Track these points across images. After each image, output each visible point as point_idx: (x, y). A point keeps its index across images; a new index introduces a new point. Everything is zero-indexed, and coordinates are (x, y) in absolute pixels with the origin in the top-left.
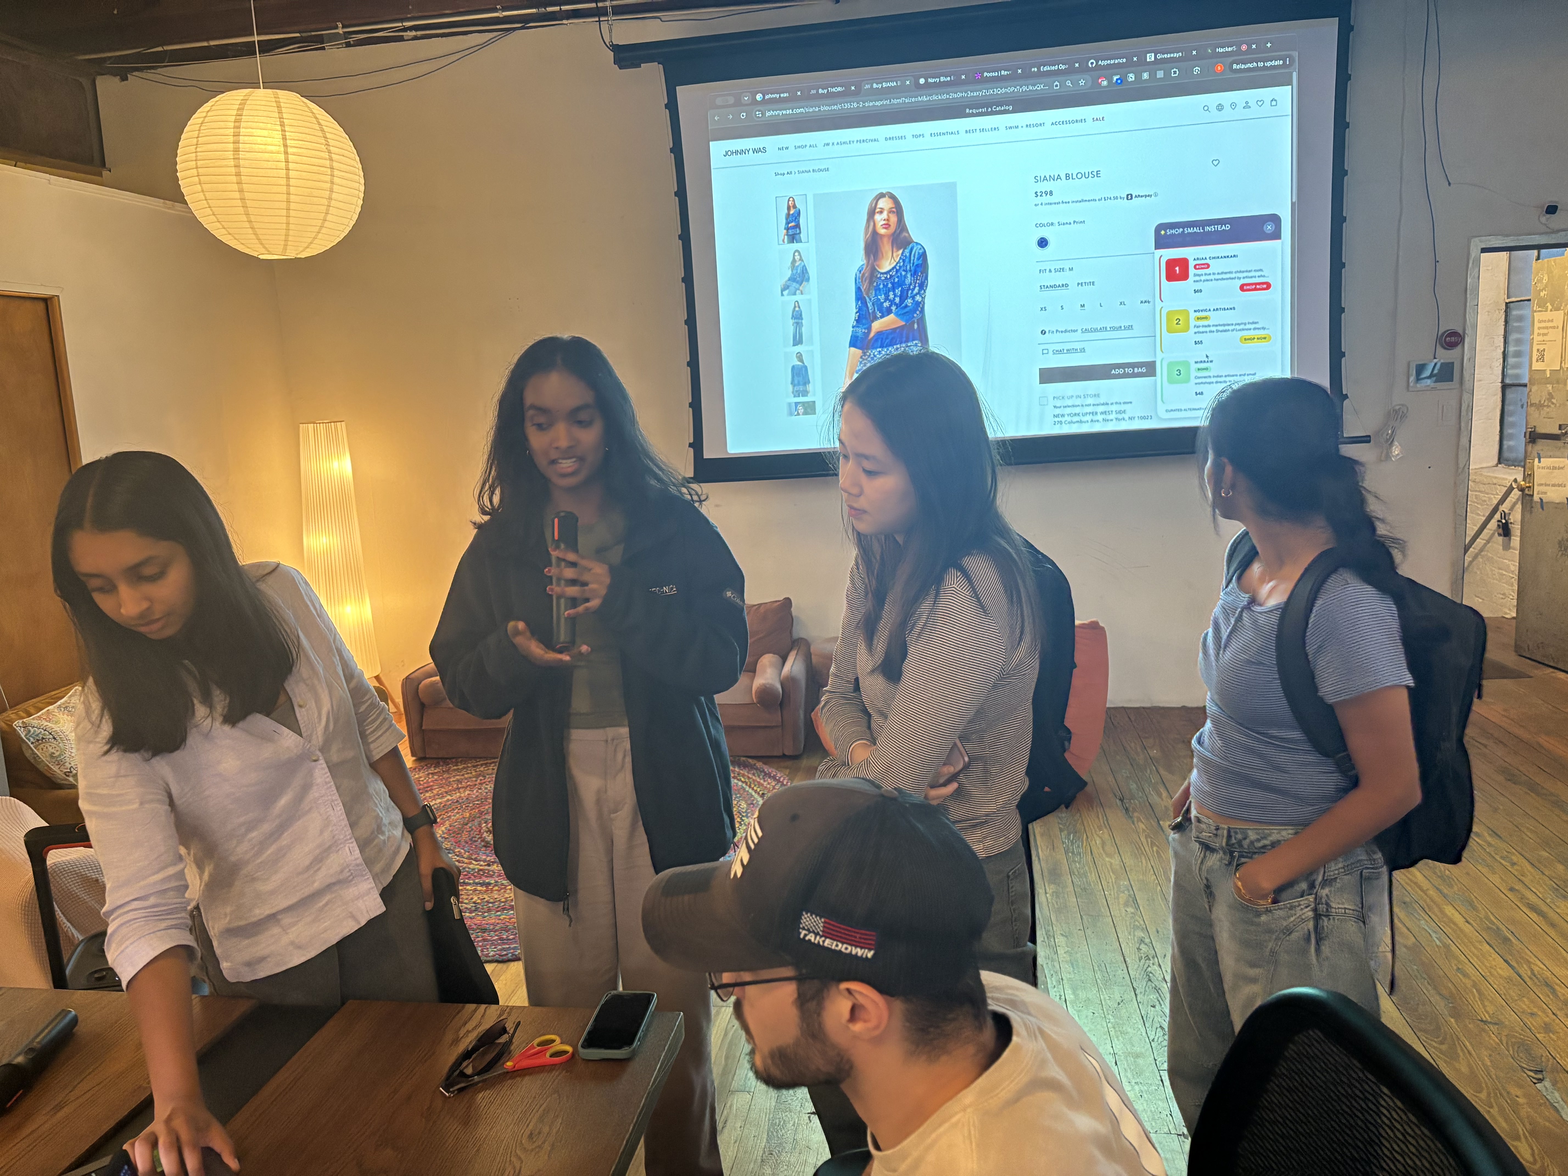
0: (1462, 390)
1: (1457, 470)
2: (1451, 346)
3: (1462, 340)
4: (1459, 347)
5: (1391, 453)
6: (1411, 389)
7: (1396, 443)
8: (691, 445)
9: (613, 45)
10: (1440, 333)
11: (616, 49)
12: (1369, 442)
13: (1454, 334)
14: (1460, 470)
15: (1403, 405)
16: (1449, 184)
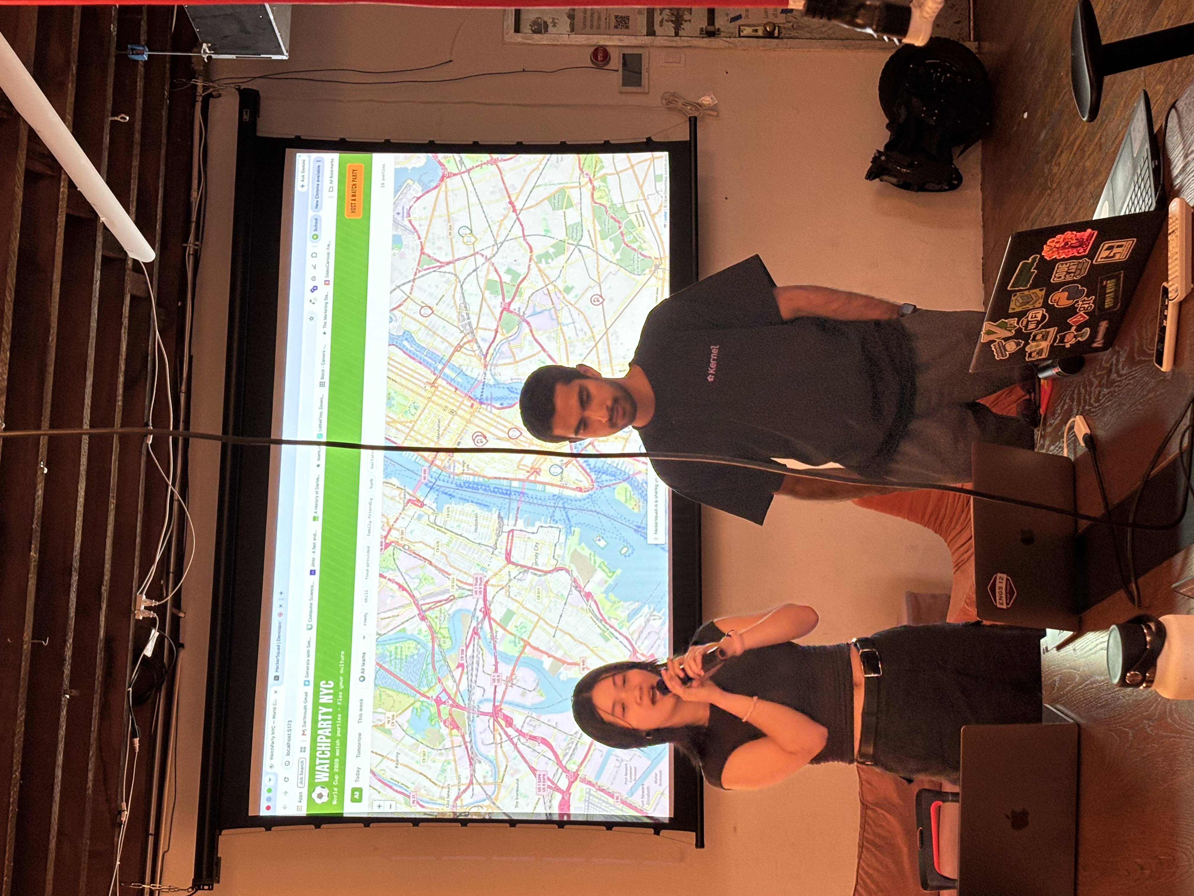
0: (651, 46)
1: (732, 48)
2: (606, 56)
3: (601, 46)
4: (607, 49)
5: (709, 104)
6: (647, 91)
7: (699, 101)
8: (657, 833)
9: (192, 888)
10: (592, 65)
11: (197, 885)
12: (696, 118)
13: (595, 54)
14: (731, 46)
15: (663, 97)
16: (450, 61)
